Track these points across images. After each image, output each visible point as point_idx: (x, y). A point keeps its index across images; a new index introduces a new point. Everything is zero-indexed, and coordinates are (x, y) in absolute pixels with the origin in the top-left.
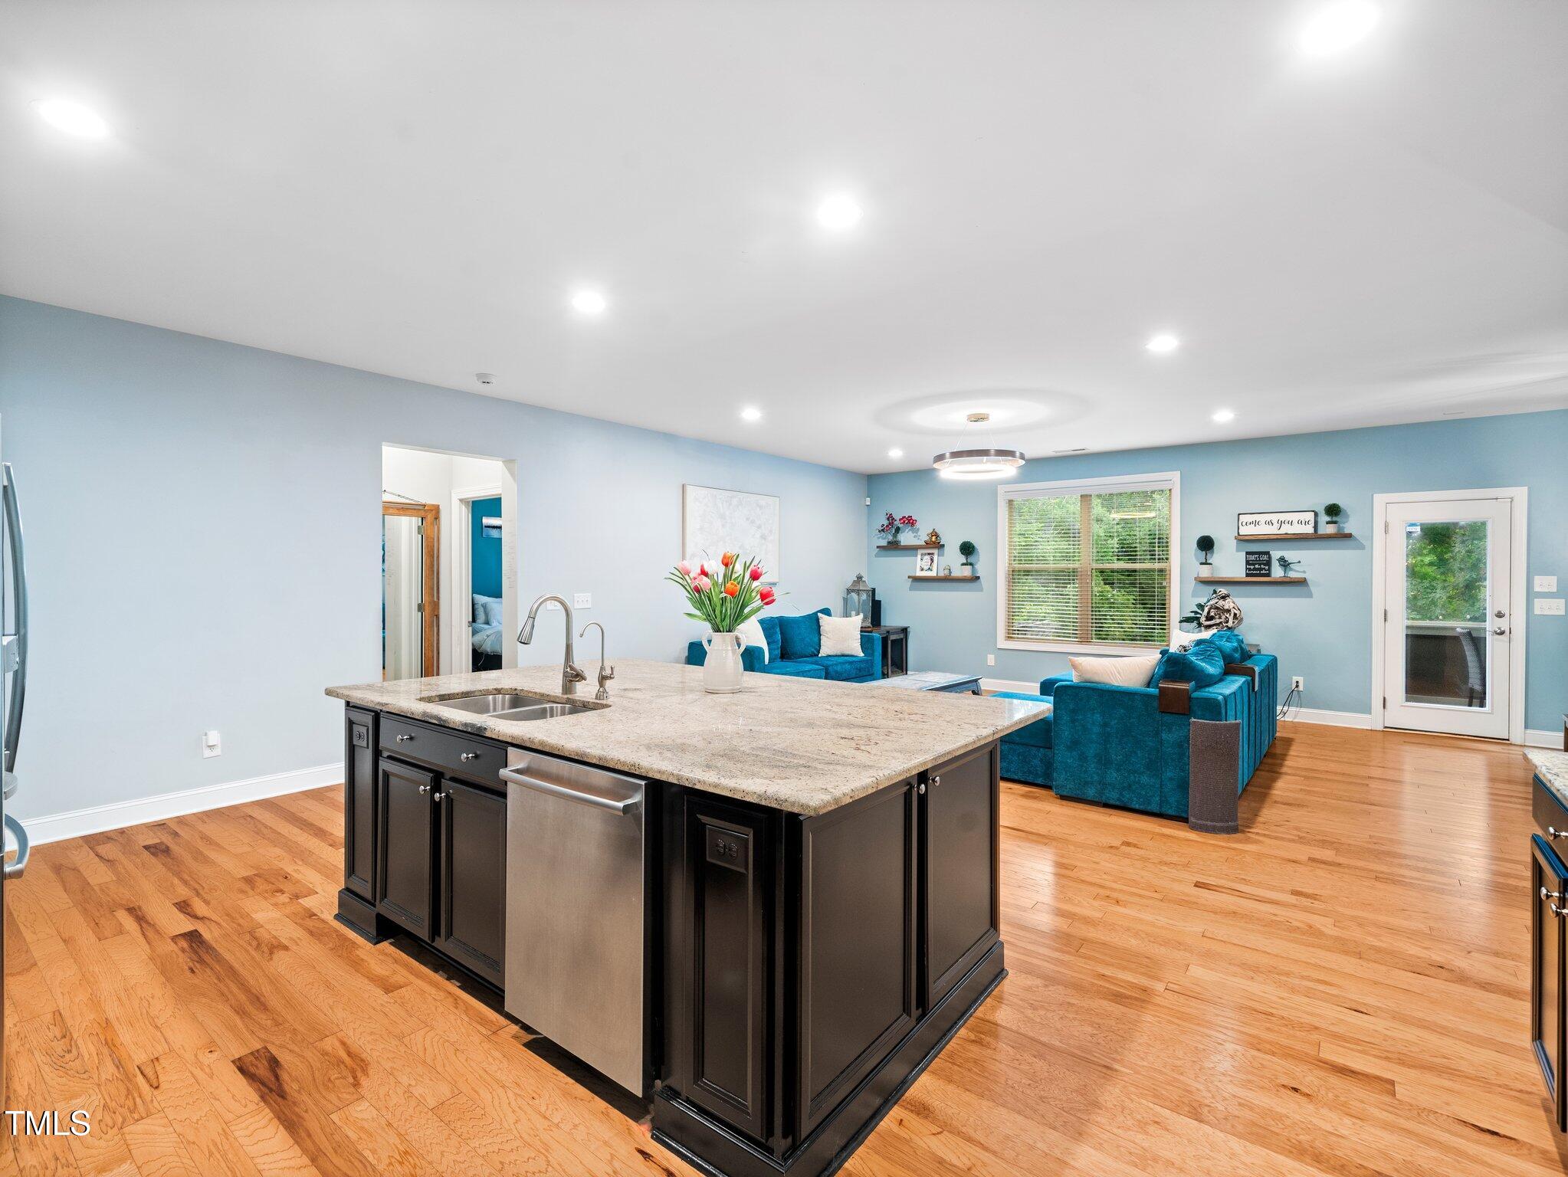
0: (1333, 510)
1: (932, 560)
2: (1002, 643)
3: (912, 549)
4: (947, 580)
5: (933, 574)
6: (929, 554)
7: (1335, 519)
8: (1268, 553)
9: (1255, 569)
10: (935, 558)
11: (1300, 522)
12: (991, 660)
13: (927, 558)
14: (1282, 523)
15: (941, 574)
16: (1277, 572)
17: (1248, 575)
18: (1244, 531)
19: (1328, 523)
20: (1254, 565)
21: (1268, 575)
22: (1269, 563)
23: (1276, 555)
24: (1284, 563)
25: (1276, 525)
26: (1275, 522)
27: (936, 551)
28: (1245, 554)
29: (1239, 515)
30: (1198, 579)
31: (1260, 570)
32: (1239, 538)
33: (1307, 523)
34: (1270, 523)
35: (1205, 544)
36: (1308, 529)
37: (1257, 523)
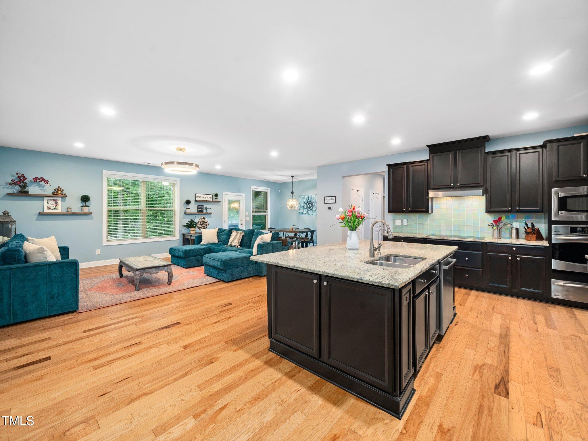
0: (216, 195)
1: (57, 204)
2: (105, 243)
3: (41, 197)
4: (69, 214)
5: (59, 210)
6: (54, 200)
7: (217, 197)
8: (203, 206)
9: (200, 210)
10: (60, 202)
11: (209, 198)
12: (99, 252)
13: (54, 202)
14: (205, 197)
15: (65, 211)
16: (205, 211)
17: (198, 212)
18: (197, 199)
19: (216, 198)
20: (200, 209)
21: (203, 212)
22: (203, 209)
23: (205, 206)
24: (206, 208)
27: (59, 199)
28: (197, 206)
29: (195, 194)
30: (185, 213)
31: (202, 210)
32: (196, 201)
33: (211, 198)
34: (203, 197)
35: (188, 202)
36: (211, 200)
37: (200, 197)
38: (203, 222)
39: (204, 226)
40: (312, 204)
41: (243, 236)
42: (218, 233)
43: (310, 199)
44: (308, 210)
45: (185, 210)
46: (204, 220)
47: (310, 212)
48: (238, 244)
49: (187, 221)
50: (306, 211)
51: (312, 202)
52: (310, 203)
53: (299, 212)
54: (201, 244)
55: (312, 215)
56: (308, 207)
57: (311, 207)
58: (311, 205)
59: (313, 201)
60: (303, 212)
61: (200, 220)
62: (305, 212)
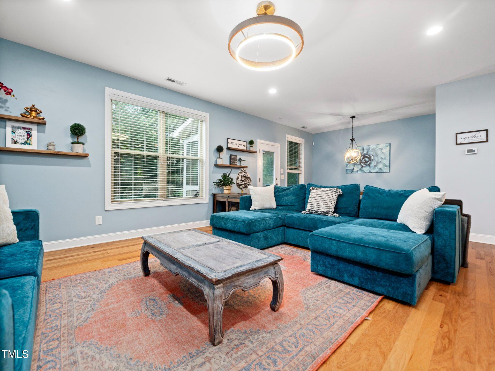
0: (251, 143)
1: (29, 135)
2: (109, 206)
5: (34, 147)
7: (252, 146)
8: (236, 156)
10: (34, 133)
11: (243, 145)
12: (99, 220)
13: (23, 131)
14: (239, 145)
15: (43, 149)
16: (238, 164)
17: (231, 164)
18: (230, 146)
19: (250, 147)
20: (233, 160)
21: (236, 164)
22: (236, 160)
23: (238, 157)
24: (240, 160)
25: (238, 145)
26: (237, 144)
27: (34, 128)
28: (230, 156)
29: (227, 139)
30: (217, 166)
31: (235, 162)
32: (228, 149)
33: (245, 146)
34: (236, 144)
35: (220, 149)
36: (245, 148)
37: (232, 143)
38: (244, 177)
39: (246, 182)
40: (369, 158)
41: (340, 196)
42: (275, 193)
43: (365, 152)
44: (362, 167)
45: (216, 161)
46: (246, 174)
47: (366, 169)
48: (332, 210)
49: (218, 176)
50: (358, 168)
51: (369, 156)
52: (367, 157)
53: (347, 170)
54: (251, 209)
55: (370, 172)
56: (363, 163)
57: (368, 162)
58: (367, 159)
59: (370, 153)
60: (353, 169)
61: (240, 175)
62: (356, 169)
